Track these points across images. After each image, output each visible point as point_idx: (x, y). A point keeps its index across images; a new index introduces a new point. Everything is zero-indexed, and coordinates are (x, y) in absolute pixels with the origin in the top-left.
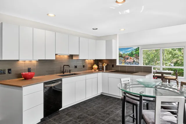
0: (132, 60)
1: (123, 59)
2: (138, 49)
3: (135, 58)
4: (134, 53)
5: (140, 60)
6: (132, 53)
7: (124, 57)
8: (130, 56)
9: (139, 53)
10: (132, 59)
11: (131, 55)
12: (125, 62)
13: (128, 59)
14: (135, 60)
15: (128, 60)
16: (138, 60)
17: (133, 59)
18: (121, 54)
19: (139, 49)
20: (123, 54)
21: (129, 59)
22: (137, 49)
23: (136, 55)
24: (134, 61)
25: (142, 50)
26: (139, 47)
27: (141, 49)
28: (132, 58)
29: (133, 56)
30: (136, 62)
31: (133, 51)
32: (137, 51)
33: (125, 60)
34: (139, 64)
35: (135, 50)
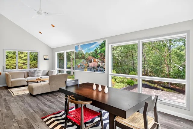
1: (85, 61)
2: (103, 45)
3: (100, 61)
4: (99, 51)
6: (96, 52)
7: (87, 59)
8: (94, 57)
9: (104, 51)
11: (95, 55)
12: (88, 66)
13: (91, 62)
14: (100, 64)
16: (103, 64)
17: (97, 62)
18: (84, 54)
19: (105, 44)
20: (86, 54)
21: (93, 61)
23: (101, 55)
24: (99, 66)
26: (104, 41)
28: (96, 60)
29: (98, 57)
30: (101, 67)
31: (98, 47)
32: (102, 48)
33: (88, 64)
34: (105, 70)
35: (99, 46)
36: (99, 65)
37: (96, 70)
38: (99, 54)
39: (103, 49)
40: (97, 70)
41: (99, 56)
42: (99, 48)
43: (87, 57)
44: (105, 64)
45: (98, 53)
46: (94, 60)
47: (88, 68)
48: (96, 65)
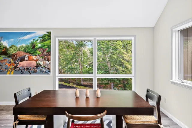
0: (34, 63)
2: (47, 37)
3: (41, 59)
4: (40, 45)
5: (52, 61)
6: (34, 47)
7: (14, 56)
8: (28, 52)
9: (49, 46)
10: (33, 60)
11: (32, 49)
12: (16, 67)
13: (22, 59)
14: (42, 63)
15: (24, 64)
16: (47, 62)
17: (36, 61)
18: (5, 48)
19: (49, 36)
20: (11, 47)
21: (26, 59)
22: (45, 36)
23: (44, 51)
24: (38, 66)
25: (57, 39)
26: (49, 33)
27: (56, 37)
28: (34, 57)
29: (36, 53)
30: (42, 68)
32: (45, 41)
33: (16, 63)
34: (50, 72)
35: (40, 38)
36: (40, 64)
37: (34, 72)
38: (38, 48)
39: (47, 42)
40: (35, 72)
41: (38, 52)
42: (39, 41)
43: (14, 53)
44: (50, 63)
45: (36, 47)
46: (29, 57)
47: (17, 69)
48: (32, 64)
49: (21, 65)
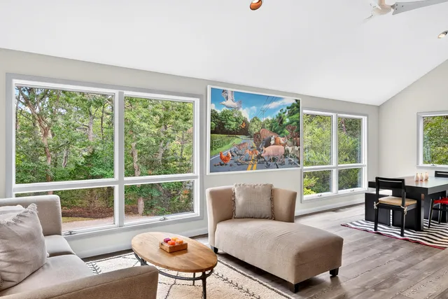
0: (281, 149)
1: (251, 143)
2: (295, 108)
3: (289, 142)
4: (288, 120)
5: (301, 147)
6: (281, 122)
7: (256, 137)
8: (275, 132)
9: (298, 122)
10: (280, 144)
11: (278, 126)
12: (259, 157)
13: (268, 144)
14: (290, 149)
16: (296, 148)
17: (284, 145)
18: (245, 121)
19: (298, 107)
20: (253, 121)
21: (272, 142)
22: (293, 106)
23: (292, 130)
24: (286, 154)
26: (297, 101)
28: (281, 140)
29: (284, 133)
30: (291, 157)
31: (284, 111)
32: (294, 114)
33: (259, 150)
34: (299, 163)
35: (288, 108)
36: (288, 151)
37: (281, 165)
38: (287, 125)
39: (295, 116)
40: (283, 164)
41: (287, 132)
42: (287, 113)
43: (257, 131)
44: (299, 149)
45: (284, 123)
46: (275, 139)
47: (261, 160)
48: (280, 151)
49: (266, 154)
